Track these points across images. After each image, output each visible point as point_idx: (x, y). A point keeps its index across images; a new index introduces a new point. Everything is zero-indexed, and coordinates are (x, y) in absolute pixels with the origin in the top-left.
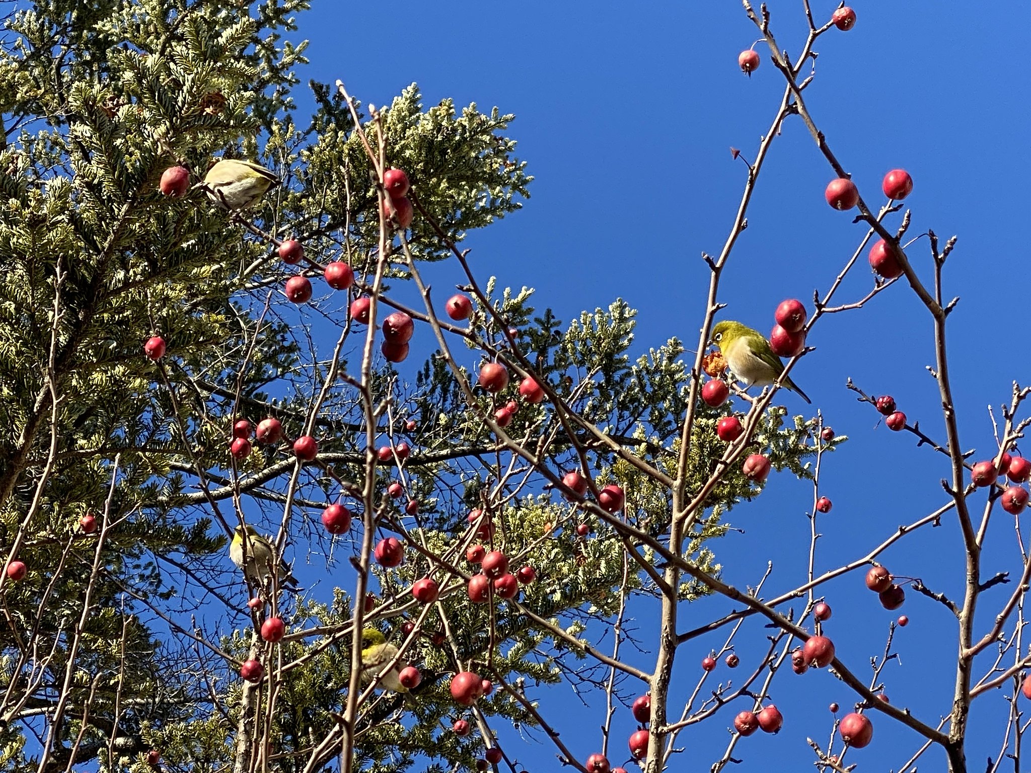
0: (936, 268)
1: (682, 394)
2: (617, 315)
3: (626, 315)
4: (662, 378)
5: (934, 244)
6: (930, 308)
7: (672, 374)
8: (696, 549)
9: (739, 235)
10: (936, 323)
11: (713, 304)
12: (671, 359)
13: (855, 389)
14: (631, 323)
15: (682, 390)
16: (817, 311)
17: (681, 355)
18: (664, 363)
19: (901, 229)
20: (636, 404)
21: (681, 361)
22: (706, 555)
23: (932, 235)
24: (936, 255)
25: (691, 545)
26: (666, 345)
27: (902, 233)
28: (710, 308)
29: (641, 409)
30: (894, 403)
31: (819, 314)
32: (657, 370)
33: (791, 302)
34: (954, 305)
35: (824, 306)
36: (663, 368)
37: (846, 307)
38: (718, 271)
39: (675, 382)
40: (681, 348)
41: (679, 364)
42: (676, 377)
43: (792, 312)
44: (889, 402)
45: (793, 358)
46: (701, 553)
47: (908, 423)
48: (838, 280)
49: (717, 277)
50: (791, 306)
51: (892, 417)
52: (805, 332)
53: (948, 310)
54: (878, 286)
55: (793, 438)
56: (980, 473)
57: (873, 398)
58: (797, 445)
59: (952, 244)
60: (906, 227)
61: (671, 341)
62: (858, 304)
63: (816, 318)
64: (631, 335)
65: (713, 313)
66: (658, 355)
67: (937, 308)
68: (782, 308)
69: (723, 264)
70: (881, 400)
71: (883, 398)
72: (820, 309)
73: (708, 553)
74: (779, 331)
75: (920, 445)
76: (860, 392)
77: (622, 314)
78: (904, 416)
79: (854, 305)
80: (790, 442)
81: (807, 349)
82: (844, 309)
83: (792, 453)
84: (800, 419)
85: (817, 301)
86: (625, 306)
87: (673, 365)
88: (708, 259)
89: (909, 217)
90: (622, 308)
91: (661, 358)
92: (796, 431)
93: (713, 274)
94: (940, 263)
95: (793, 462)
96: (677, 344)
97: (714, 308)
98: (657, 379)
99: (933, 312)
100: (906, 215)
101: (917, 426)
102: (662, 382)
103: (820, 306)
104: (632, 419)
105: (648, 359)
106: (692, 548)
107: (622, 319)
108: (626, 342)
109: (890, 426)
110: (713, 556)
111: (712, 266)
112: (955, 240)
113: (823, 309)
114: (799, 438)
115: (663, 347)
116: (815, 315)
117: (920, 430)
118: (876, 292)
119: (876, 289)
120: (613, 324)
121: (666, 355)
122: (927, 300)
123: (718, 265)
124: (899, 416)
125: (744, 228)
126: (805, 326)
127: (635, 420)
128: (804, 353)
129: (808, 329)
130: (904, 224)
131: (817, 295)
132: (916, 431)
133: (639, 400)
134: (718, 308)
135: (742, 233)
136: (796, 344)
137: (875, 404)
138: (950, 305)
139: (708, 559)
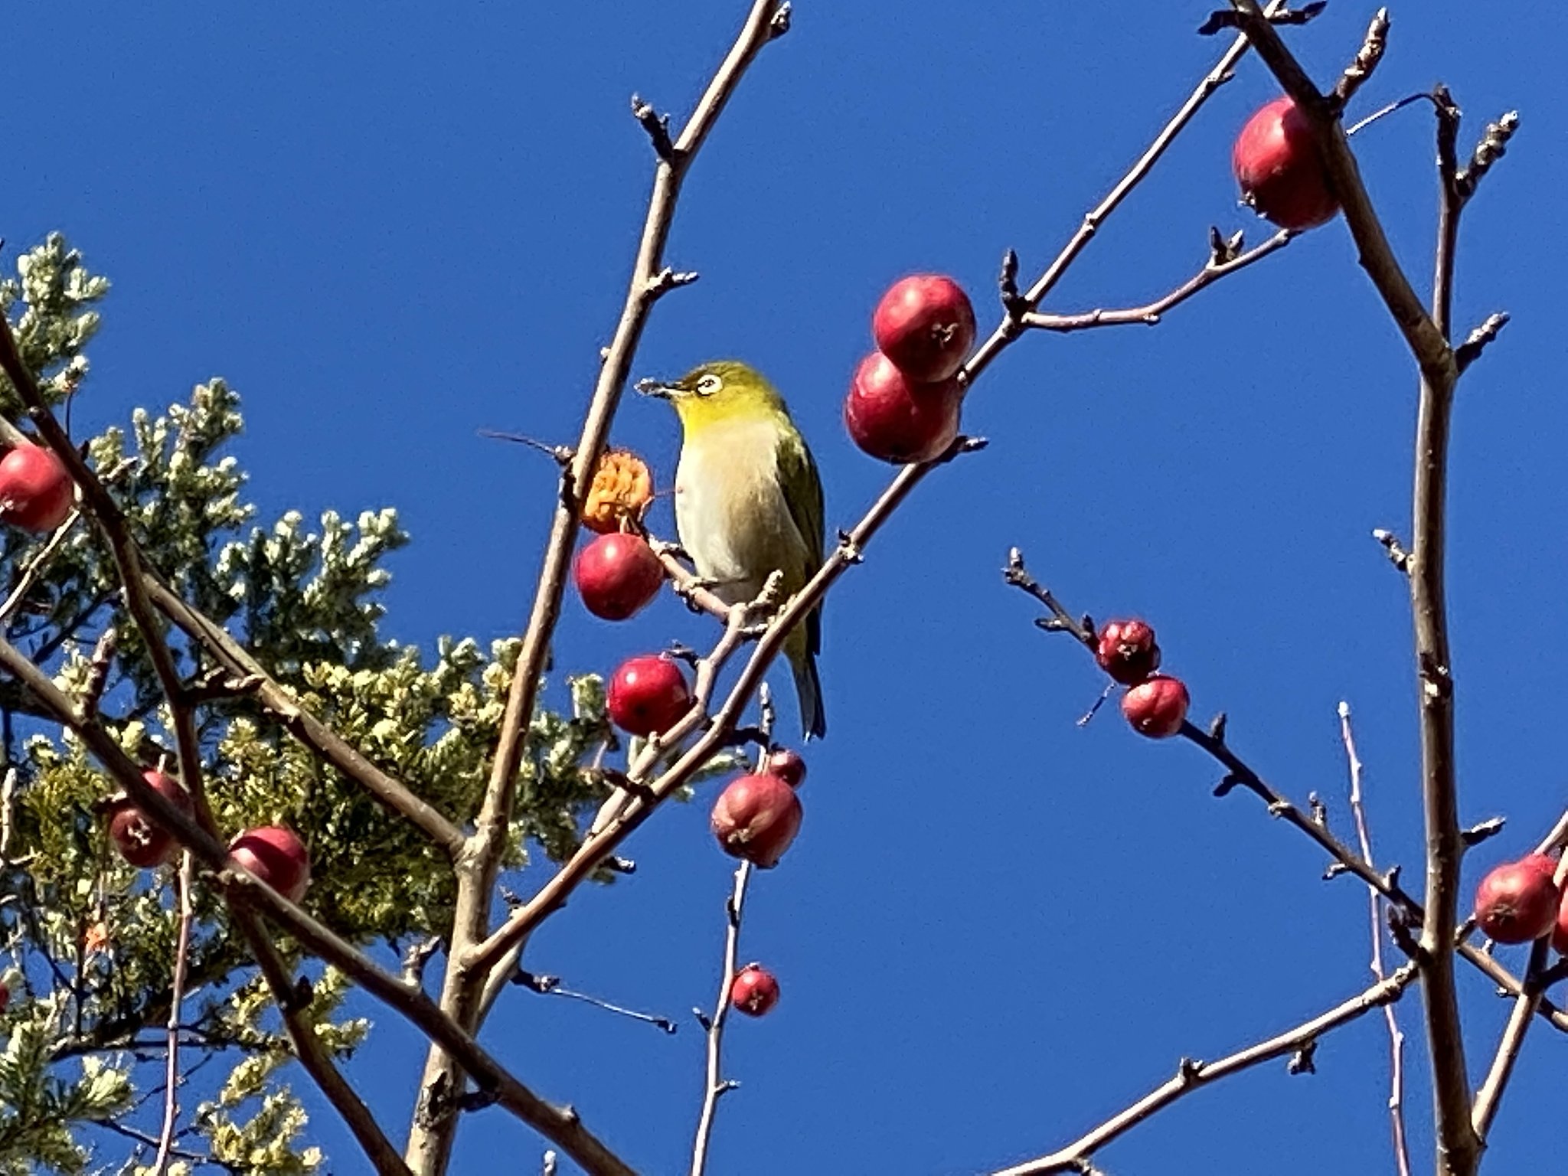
0: (1443, 210)
1: (223, 567)
2: (43, 289)
3: (73, 293)
4: (165, 508)
5: (1448, 129)
6: (1413, 340)
7: (199, 499)
8: (253, 1086)
9: (761, 53)
10: (1424, 391)
11: (654, 271)
12: (200, 451)
13: (1033, 589)
14: (83, 321)
15: (225, 554)
16: (1007, 320)
17: (232, 438)
18: (177, 460)
19: (1353, 71)
20: (73, 584)
21: (229, 461)
22: (281, 1110)
23: (1445, 100)
24: (1449, 168)
25: (241, 1072)
26: (186, 402)
27: (1353, 83)
28: (642, 282)
29: (86, 603)
30: (1155, 648)
31: (1013, 332)
32: (151, 481)
33: (931, 281)
34: (1488, 337)
35: (1032, 306)
36: (172, 476)
37: (1105, 316)
38: (679, 161)
39: (205, 525)
40: (232, 417)
41: (223, 467)
42: (212, 509)
43: (932, 315)
44: (1140, 642)
45: (909, 468)
46: (268, 1103)
47: (1191, 716)
48: (1086, 227)
49: (673, 184)
50: (928, 294)
51: (1145, 692)
52: (962, 386)
53: (1470, 353)
54: (1220, 261)
55: (562, 746)
56: (1504, 899)
57: (1089, 625)
58: (571, 769)
59: (1503, 136)
60: (1370, 64)
61: (205, 391)
62: (1146, 312)
63: (1001, 344)
64: (79, 362)
65: (649, 298)
66: (159, 435)
67: (1434, 342)
68: (898, 299)
69: (697, 141)
70: (1113, 631)
71: (1123, 626)
72: (1016, 315)
73: (288, 1106)
74: (881, 373)
75: (1221, 791)
76: (1047, 600)
77: (59, 285)
78: (1184, 694)
79: (1135, 313)
80: (553, 757)
81: (959, 444)
82: (1096, 322)
83: (556, 794)
84: (594, 685)
85: (1010, 287)
86: (73, 263)
87: (203, 471)
88: (650, 122)
89: (1382, 32)
90: (62, 266)
91: (168, 446)
92: (575, 722)
93: (664, 170)
94: (1458, 194)
95: (553, 822)
96: (223, 402)
97: (656, 282)
98: (149, 510)
99: (1420, 354)
100: (1375, 25)
101: (1220, 729)
102: (162, 524)
103: (1018, 306)
104: (54, 631)
105: (125, 443)
106: (242, 1084)
107: (58, 304)
108: (60, 382)
109: (1136, 719)
110: (305, 1120)
111: (663, 145)
112: (1512, 124)
113: (1028, 316)
114: (582, 748)
115: (176, 409)
116: (999, 334)
117: (1229, 743)
118: (1211, 278)
119: (1211, 266)
120: (28, 316)
121: (186, 434)
122: (1406, 311)
123: (681, 144)
124: (1169, 690)
125: (778, 30)
126: (962, 368)
127: (66, 634)
128: (948, 456)
129: (972, 376)
130: (1365, 52)
131: (1012, 268)
132: (1215, 744)
133: (83, 575)
134: (668, 283)
135: (769, 46)
136: (934, 422)
137: (1093, 643)
138: (1475, 336)
139: (287, 1125)
